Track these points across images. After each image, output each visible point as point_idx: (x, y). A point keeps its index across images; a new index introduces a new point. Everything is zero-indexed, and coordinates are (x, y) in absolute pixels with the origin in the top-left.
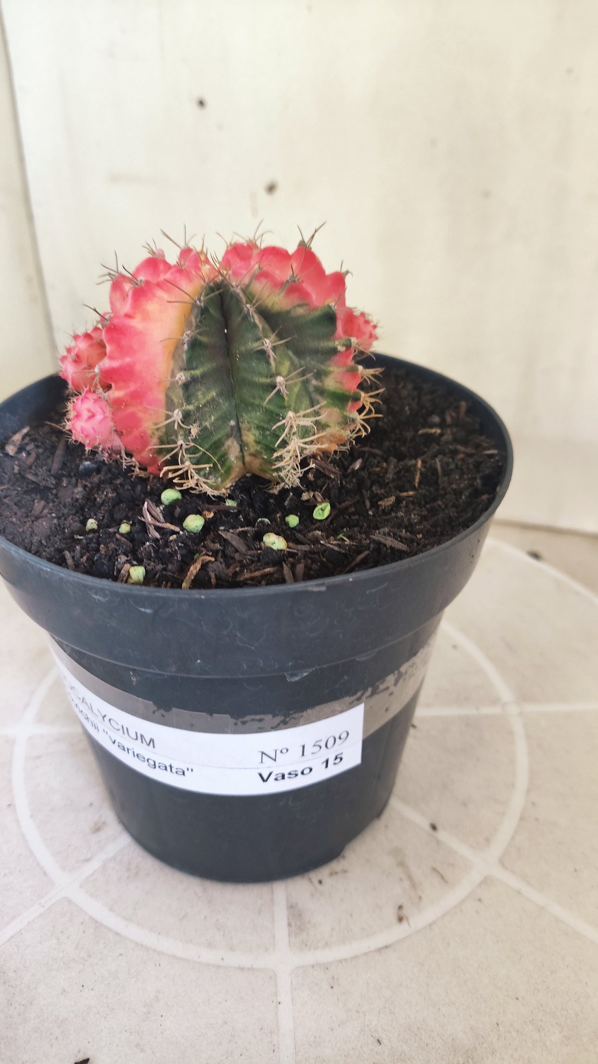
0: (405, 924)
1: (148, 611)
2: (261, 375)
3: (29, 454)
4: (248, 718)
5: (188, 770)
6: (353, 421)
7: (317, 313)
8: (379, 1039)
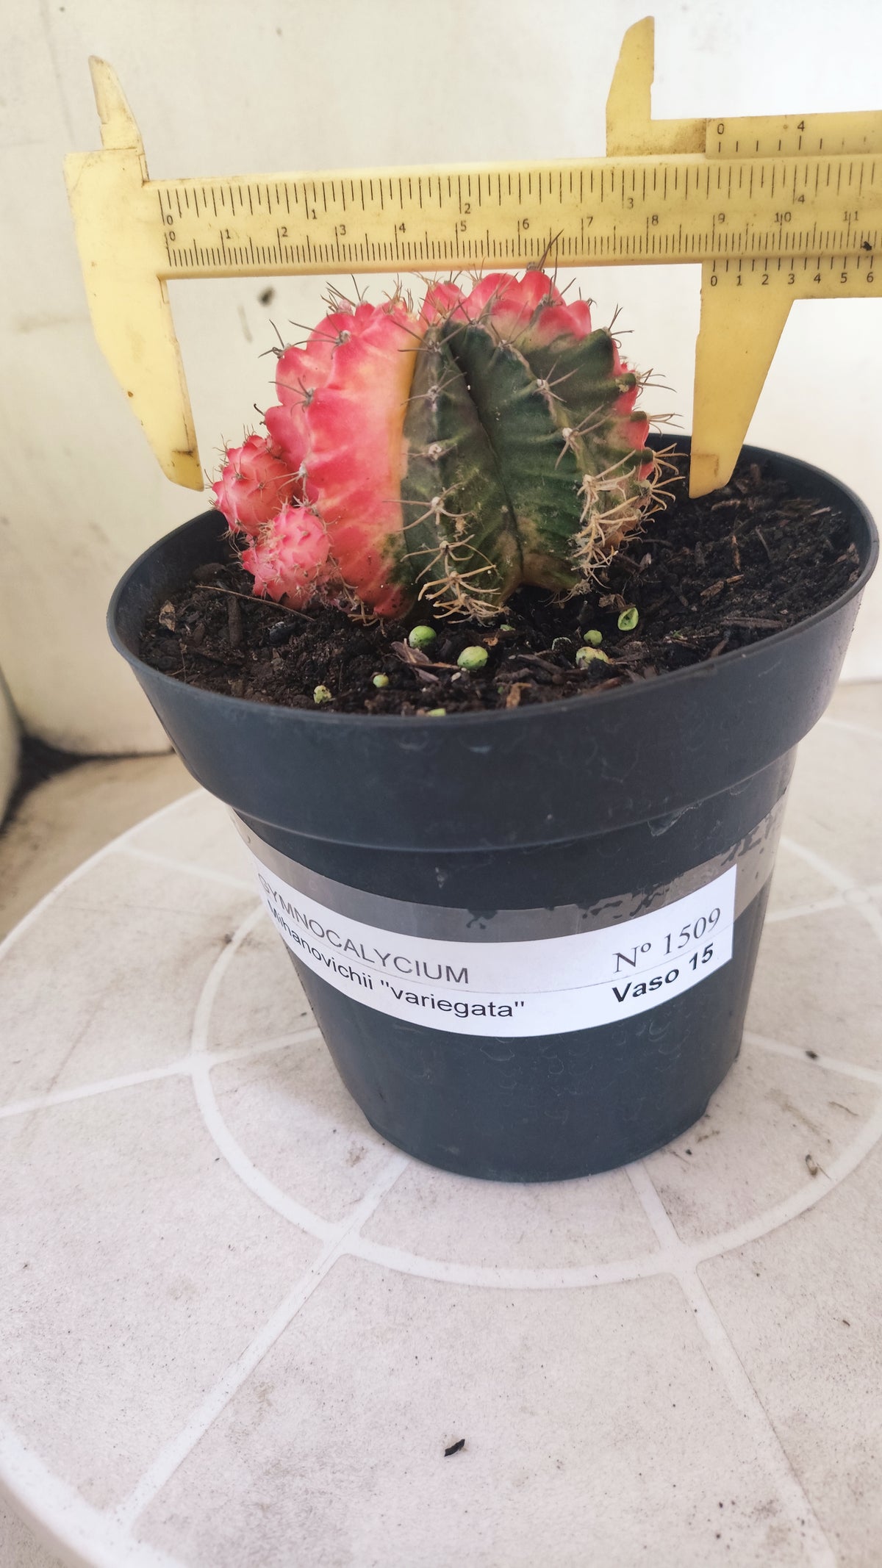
0: (820, 1176)
1: (485, 750)
2: (538, 432)
3: (193, 625)
4: (602, 903)
5: (516, 1004)
6: (646, 491)
7: (587, 344)
8: (846, 1320)
